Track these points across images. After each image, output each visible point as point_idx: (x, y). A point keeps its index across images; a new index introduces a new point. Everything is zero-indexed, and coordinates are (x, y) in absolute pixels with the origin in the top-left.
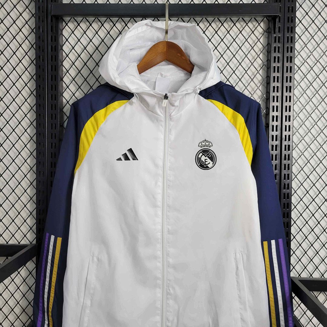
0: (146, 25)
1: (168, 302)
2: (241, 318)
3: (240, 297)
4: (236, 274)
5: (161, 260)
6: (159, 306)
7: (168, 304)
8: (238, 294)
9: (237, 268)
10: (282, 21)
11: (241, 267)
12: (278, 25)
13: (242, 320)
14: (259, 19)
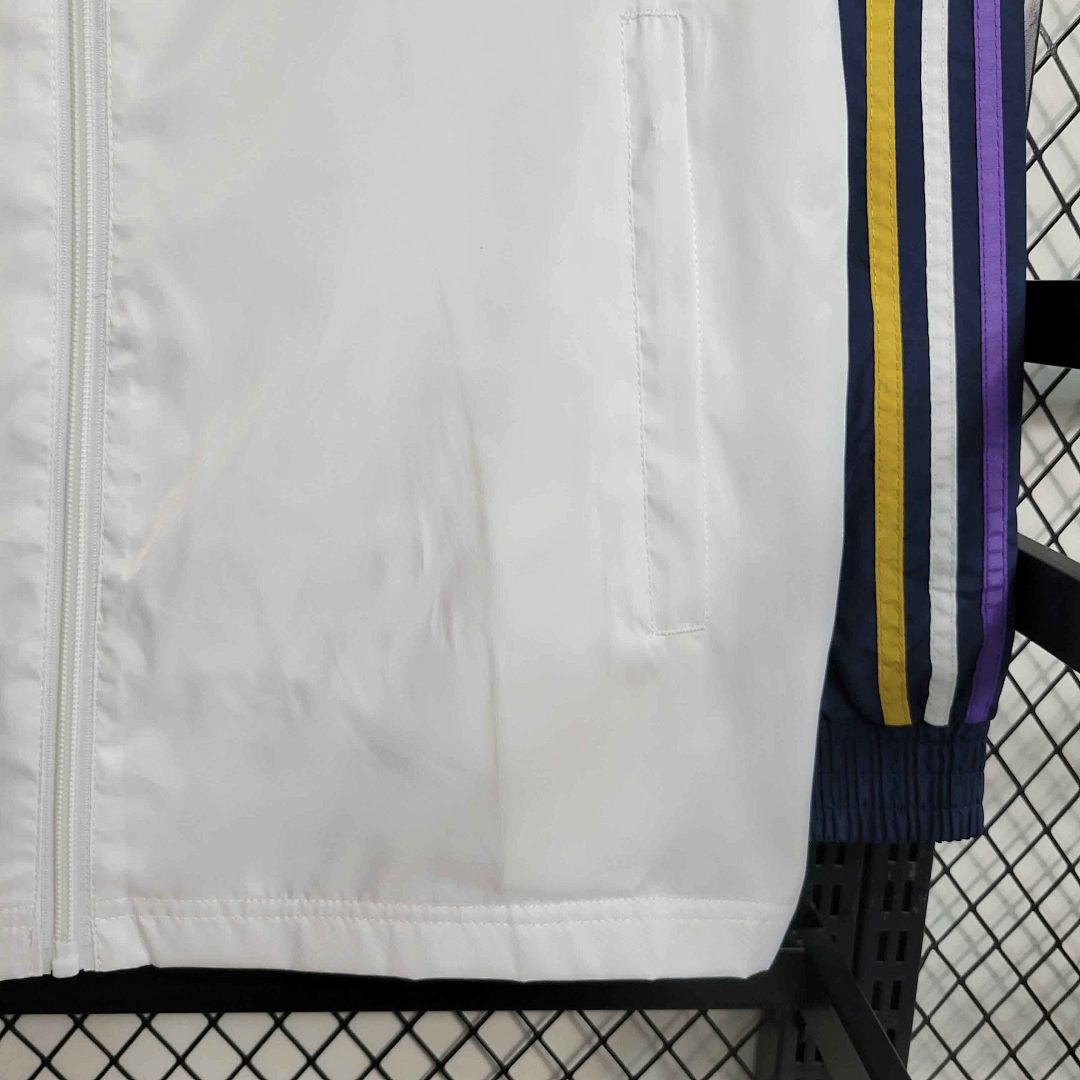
1: (112, 402)
2: (650, 500)
3: (649, 351)
4: (634, 184)
5: (53, 63)
6: (45, 433)
7: (111, 414)
8: (641, 331)
9: (646, 132)
11: (674, 124)
13: (660, 510)
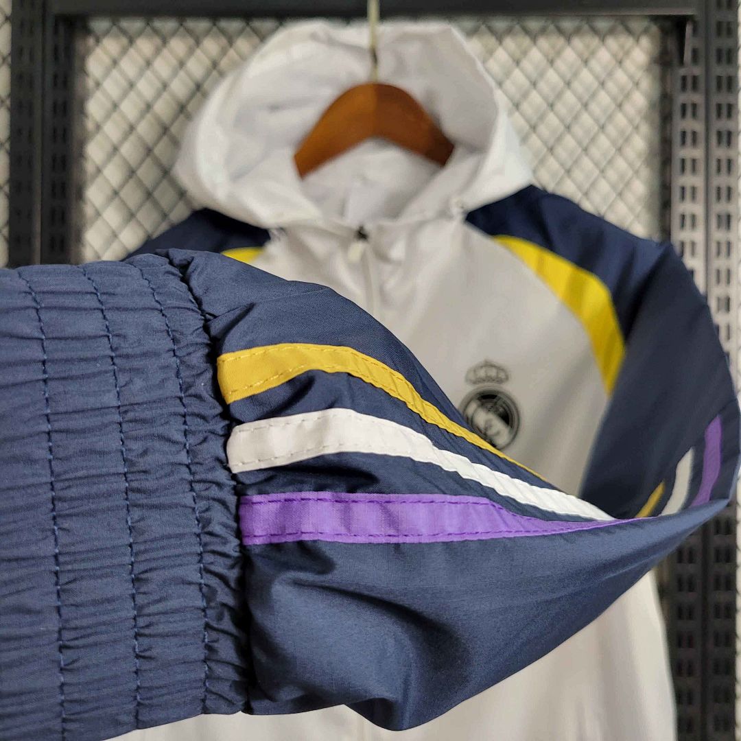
0: (314, 37)
10: (701, 30)
12: (690, 42)
14: (637, 25)
